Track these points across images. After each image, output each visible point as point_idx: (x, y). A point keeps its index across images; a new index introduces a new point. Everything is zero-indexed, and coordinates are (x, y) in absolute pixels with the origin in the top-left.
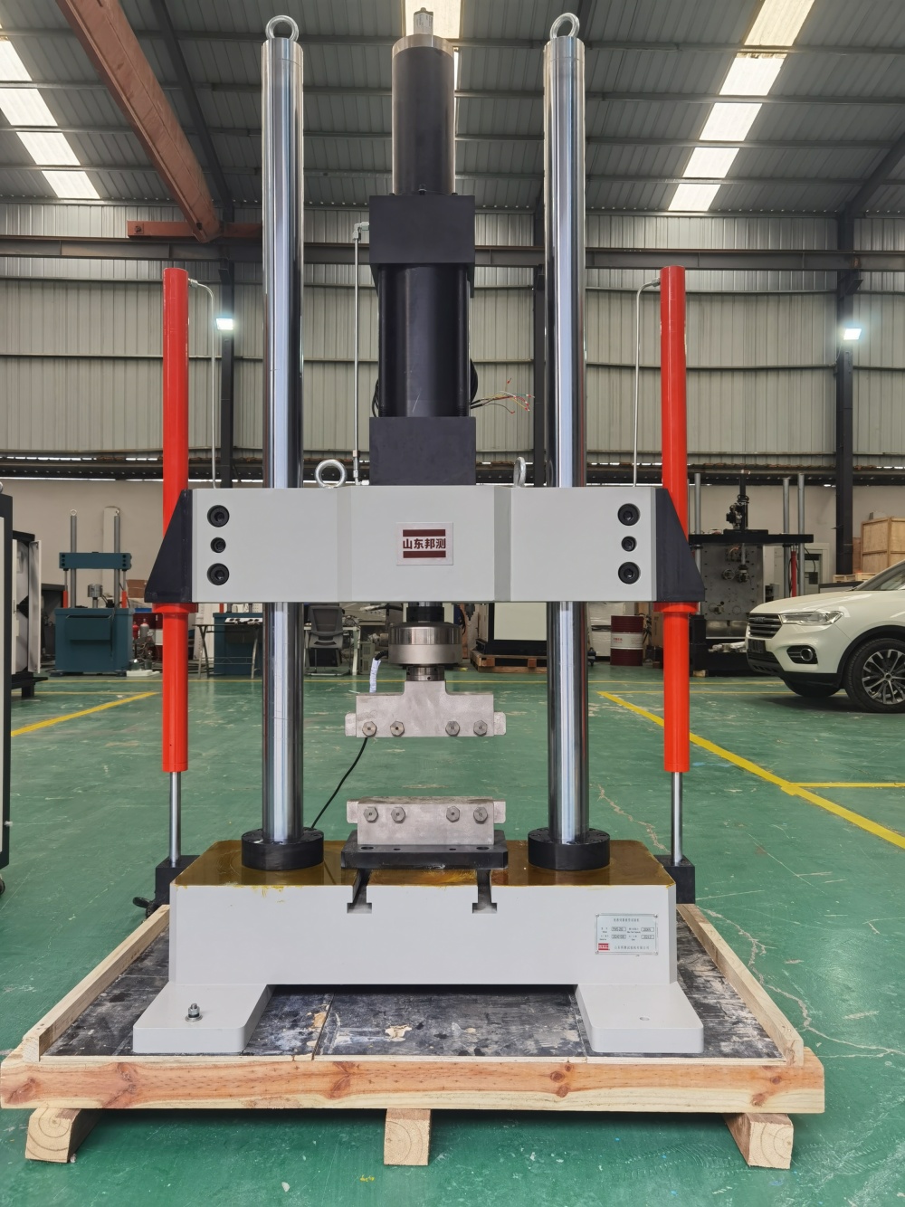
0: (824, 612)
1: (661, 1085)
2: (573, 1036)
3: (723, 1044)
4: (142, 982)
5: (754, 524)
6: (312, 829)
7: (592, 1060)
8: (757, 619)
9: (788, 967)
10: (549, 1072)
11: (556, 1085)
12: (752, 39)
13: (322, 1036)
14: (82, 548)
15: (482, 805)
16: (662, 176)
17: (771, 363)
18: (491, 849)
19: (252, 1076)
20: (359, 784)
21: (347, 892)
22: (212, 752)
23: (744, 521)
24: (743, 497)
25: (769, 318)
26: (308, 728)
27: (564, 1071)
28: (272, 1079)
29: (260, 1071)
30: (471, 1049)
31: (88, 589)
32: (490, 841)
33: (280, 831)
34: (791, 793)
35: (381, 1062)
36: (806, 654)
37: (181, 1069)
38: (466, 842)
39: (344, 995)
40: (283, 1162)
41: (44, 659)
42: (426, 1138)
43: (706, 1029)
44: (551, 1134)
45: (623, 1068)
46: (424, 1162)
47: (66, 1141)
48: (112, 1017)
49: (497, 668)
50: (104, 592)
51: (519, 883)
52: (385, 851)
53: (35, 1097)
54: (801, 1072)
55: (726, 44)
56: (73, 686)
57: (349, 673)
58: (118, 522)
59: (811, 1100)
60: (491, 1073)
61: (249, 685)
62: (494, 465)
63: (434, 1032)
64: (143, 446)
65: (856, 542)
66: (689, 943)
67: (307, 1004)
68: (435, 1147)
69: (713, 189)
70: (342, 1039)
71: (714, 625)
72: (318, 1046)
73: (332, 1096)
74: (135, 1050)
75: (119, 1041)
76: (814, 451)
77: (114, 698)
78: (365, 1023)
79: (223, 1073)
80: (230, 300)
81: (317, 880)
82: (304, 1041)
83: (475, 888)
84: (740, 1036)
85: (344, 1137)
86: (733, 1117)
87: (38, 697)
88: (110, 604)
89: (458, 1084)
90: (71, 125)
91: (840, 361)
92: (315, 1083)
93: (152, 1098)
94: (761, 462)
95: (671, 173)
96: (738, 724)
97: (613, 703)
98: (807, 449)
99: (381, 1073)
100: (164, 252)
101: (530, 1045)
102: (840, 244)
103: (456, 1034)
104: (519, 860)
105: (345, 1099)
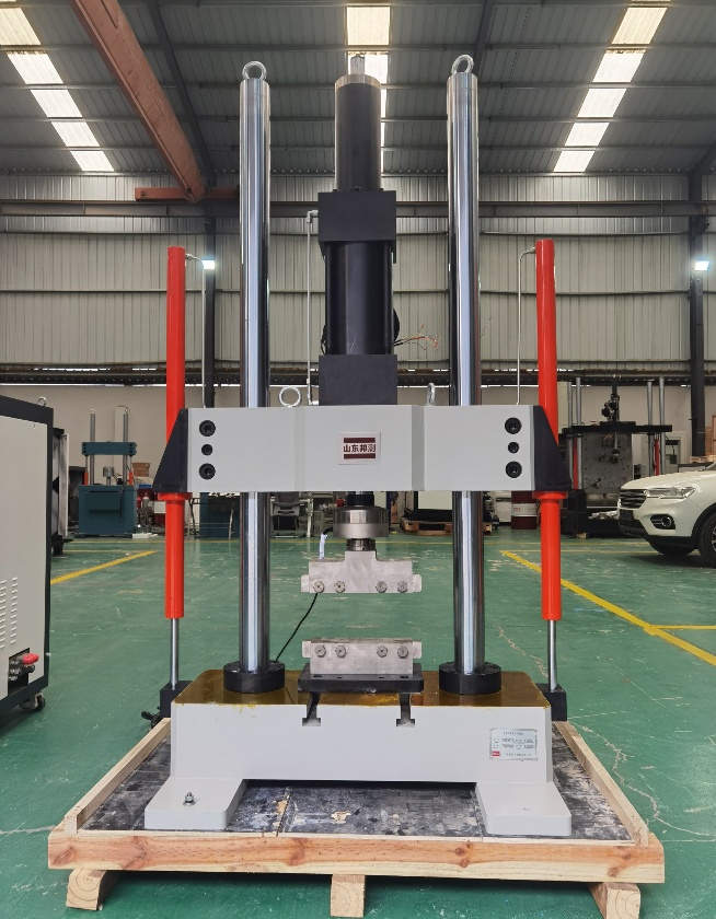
0: (680, 488)
1: (539, 860)
2: (472, 822)
3: (587, 829)
4: (149, 776)
5: (624, 417)
6: (276, 661)
7: (486, 840)
8: (627, 493)
9: (643, 772)
10: (454, 849)
11: (460, 858)
12: (618, 39)
13: (283, 819)
14: (98, 439)
15: (404, 645)
16: (548, 146)
17: (637, 289)
18: (411, 679)
19: (233, 848)
20: (312, 625)
21: (302, 710)
22: (199, 598)
23: (616, 415)
24: (615, 395)
25: (634, 254)
26: (274, 580)
27: (466, 848)
28: (246, 850)
29: (238, 844)
30: (396, 830)
31: (103, 470)
32: (410, 671)
33: (252, 663)
34: (652, 634)
35: (329, 839)
36: (666, 521)
37: (179, 841)
38: (392, 672)
39: (300, 788)
40: (255, 914)
41: (70, 524)
42: (362, 897)
43: (573, 817)
44: (456, 897)
45: (511, 847)
46: (361, 915)
47: (96, 894)
48: (129, 801)
49: (421, 532)
50: (116, 472)
51: (432, 704)
52: (331, 678)
53: (74, 860)
54: (646, 851)
55: (598, 44)
56: (91, 546)
57: (305, 536)
58: (126, 418)
59: (654, 873)
60: (410, 849)
61: (227, 545)
62: (417, 371)
63: (368, 817)
64: (146, 359)
65: (708, 431)
66: (562, 752)
67: (273, 795)
68: (369, 902)
69: (590, 154)
70: (299, 821)
71: (593, 497)
72: (281, 827)
73: (291, 864)
74: (146, 827)
75: (135, 820)
76: (673, 359)
77: (124, 555)
78: (316, 809)
79: (210, 845)
80: (212, 247)
81: (280, 701)
82: (271, 822)
83: (398, 708)
84: (600, 823)
85: (301, 895)
86: (596, 885)
87: (66, 554)
88: (120, 482)
89: (385, 856)
90: (93, 116)
91: (693, 287)
92: (278, 854)
93: (158, 863)
94: (630, 367)
95: (555, 143)
96: (612, 577)
97: (513, 560)
98: (667, 357)
99: (328, 847)
100: (163, 211)
101: (440, 827)
102: (690, 196)
103: (384, 819)
104: (433, 686)
105: (301, 866)
